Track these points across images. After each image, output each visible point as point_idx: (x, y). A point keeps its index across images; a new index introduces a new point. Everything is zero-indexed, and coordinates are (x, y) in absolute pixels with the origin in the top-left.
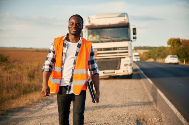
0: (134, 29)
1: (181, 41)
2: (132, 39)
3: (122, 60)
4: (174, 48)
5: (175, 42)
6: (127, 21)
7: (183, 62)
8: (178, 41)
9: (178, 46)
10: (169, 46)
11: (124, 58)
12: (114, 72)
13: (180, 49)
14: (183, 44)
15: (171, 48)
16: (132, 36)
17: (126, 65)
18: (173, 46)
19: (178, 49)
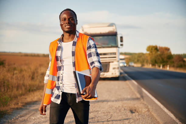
0: (121, 38)
1: (158, 48)
2: (119, 46)
3: (111, 64)
4: (152, 54)
5: (153, 49)
6: (115, 31)
7: (160, 67)
8: (156, 48)
9: (156, 52)
10: (148, 52)
11: (113, 62)
12: (104, 75)
13: (157, 56)
14: (160, 50)
15: (149, 54)
16: (119, 43)
17: (114, 68)
18: (151, 52)
19: (156, 55)
